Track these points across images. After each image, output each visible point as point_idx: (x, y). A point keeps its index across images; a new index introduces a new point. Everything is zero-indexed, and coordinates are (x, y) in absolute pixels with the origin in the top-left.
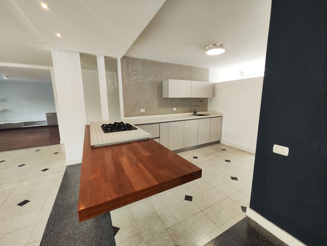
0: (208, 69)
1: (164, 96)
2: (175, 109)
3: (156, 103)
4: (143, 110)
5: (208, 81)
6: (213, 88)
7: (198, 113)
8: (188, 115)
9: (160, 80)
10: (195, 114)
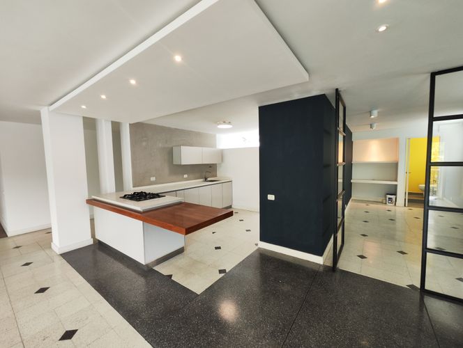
2: (186, 176)
3: (166, 170)
4: (153, 179)
5: (215, 147)
6: (222, 154)
7: (209, 179)
8: (199, 182)
9: (170, 146)
10: (206, 180)
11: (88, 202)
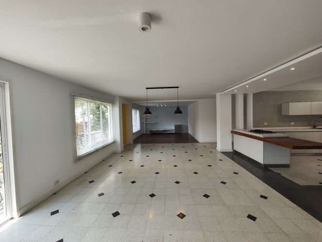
1: (283, 114)
2: (293, 123)
3: (276, 119)
4: (266, 124)
7: (318, 127)
8: (308, 128)
9: (280, 103)
10: (315, 127)
11: (233, 132)
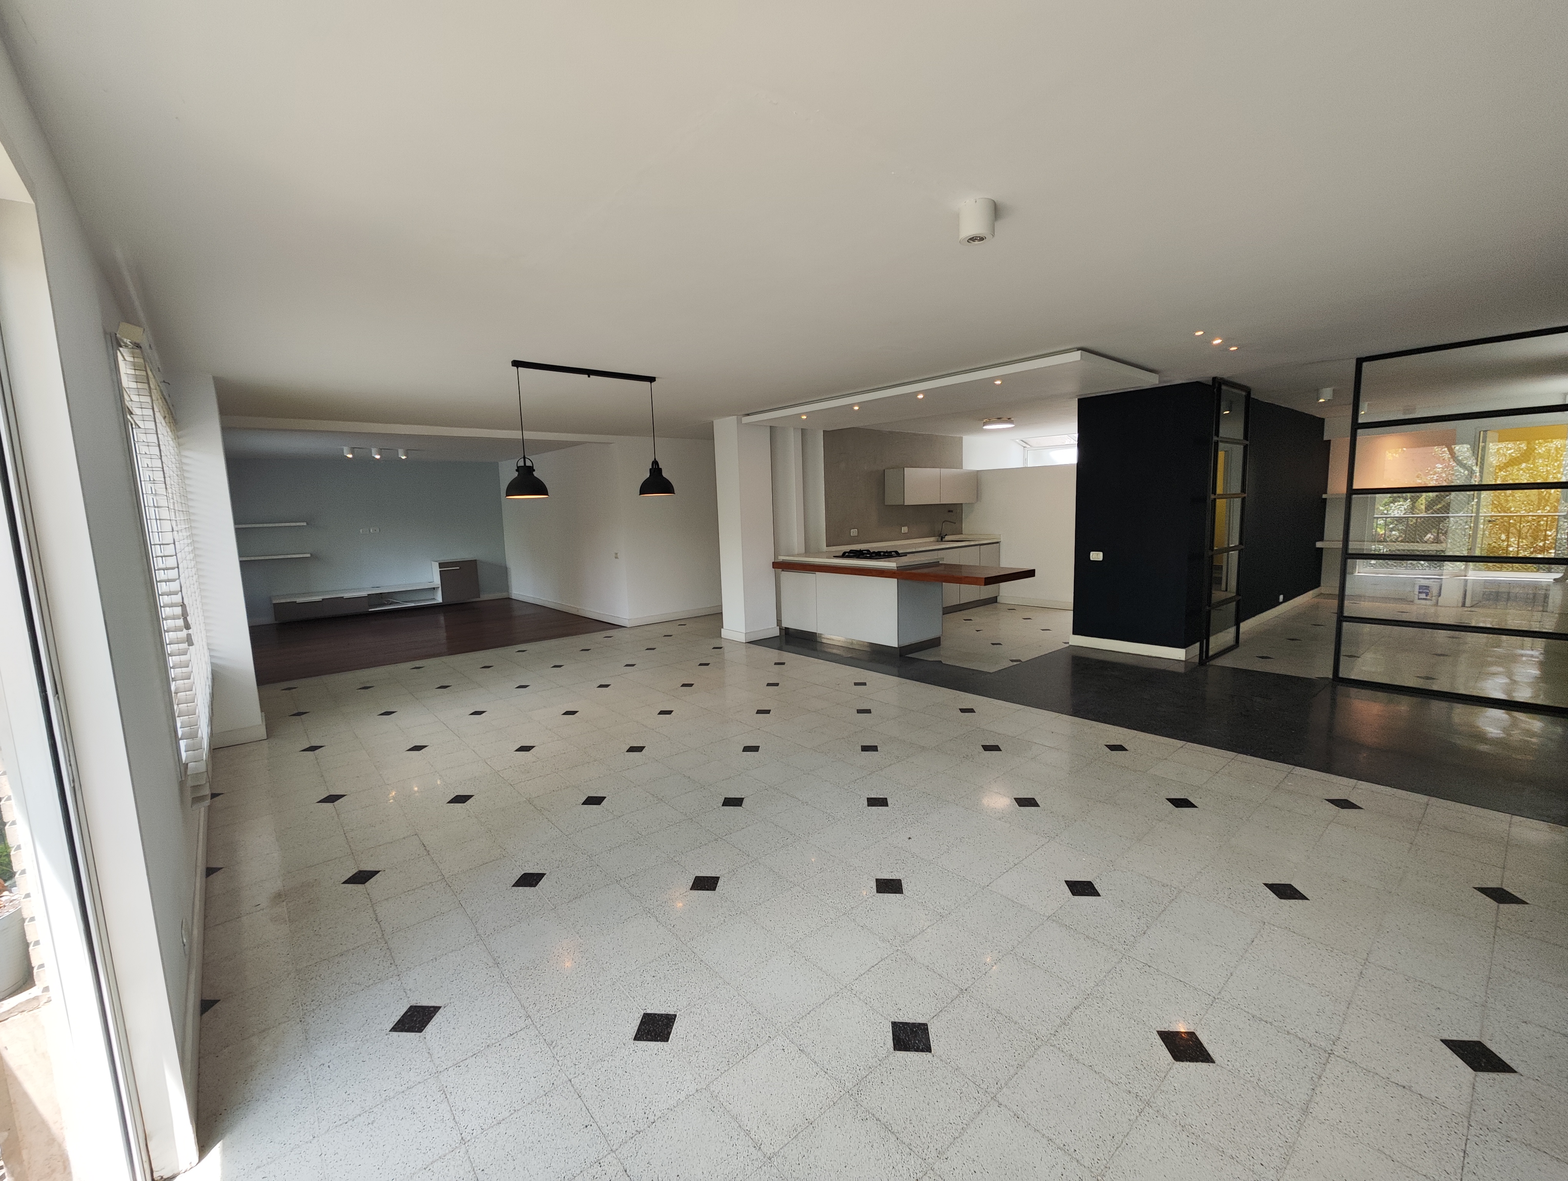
0: (961, 438)
1: (888, 502)
2: (905, 529)
3: (874, 516)
4: (854, 532)
5: (962, 466)
6: (977, 480)
7: (947, 537)
8: (933, 543)
9: (880, 468)
10: (942, 539)
11: (777, 565)
